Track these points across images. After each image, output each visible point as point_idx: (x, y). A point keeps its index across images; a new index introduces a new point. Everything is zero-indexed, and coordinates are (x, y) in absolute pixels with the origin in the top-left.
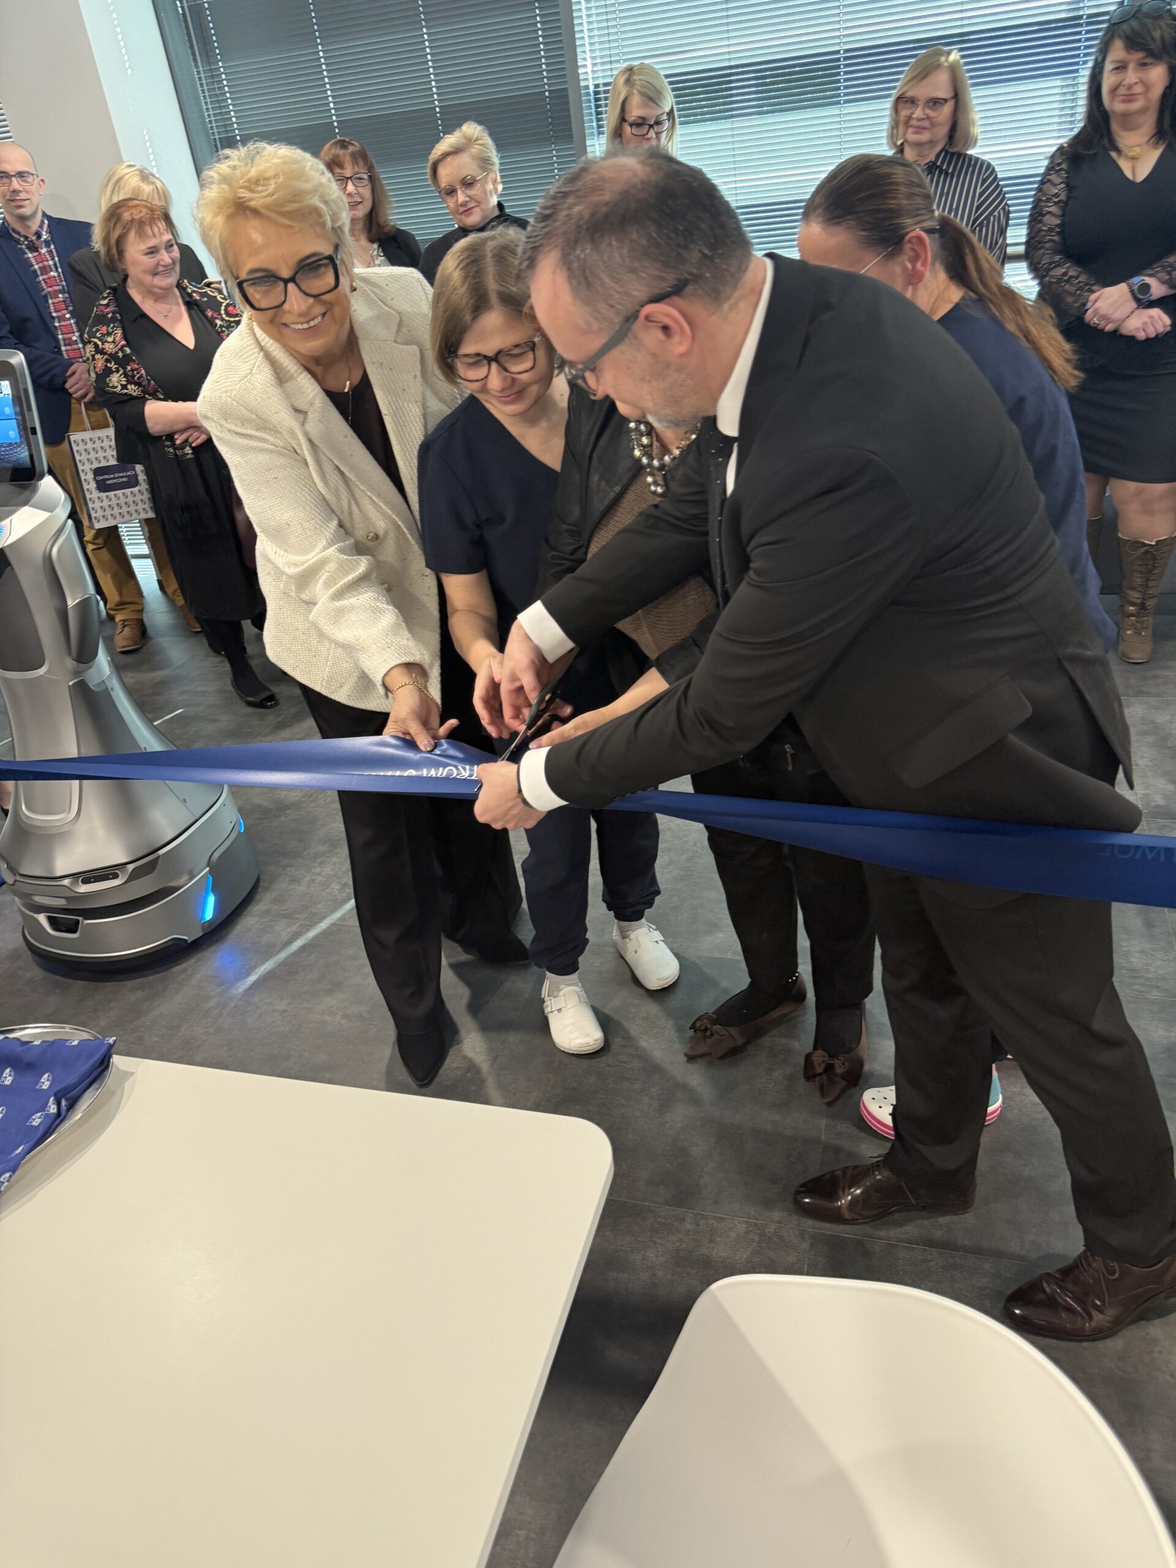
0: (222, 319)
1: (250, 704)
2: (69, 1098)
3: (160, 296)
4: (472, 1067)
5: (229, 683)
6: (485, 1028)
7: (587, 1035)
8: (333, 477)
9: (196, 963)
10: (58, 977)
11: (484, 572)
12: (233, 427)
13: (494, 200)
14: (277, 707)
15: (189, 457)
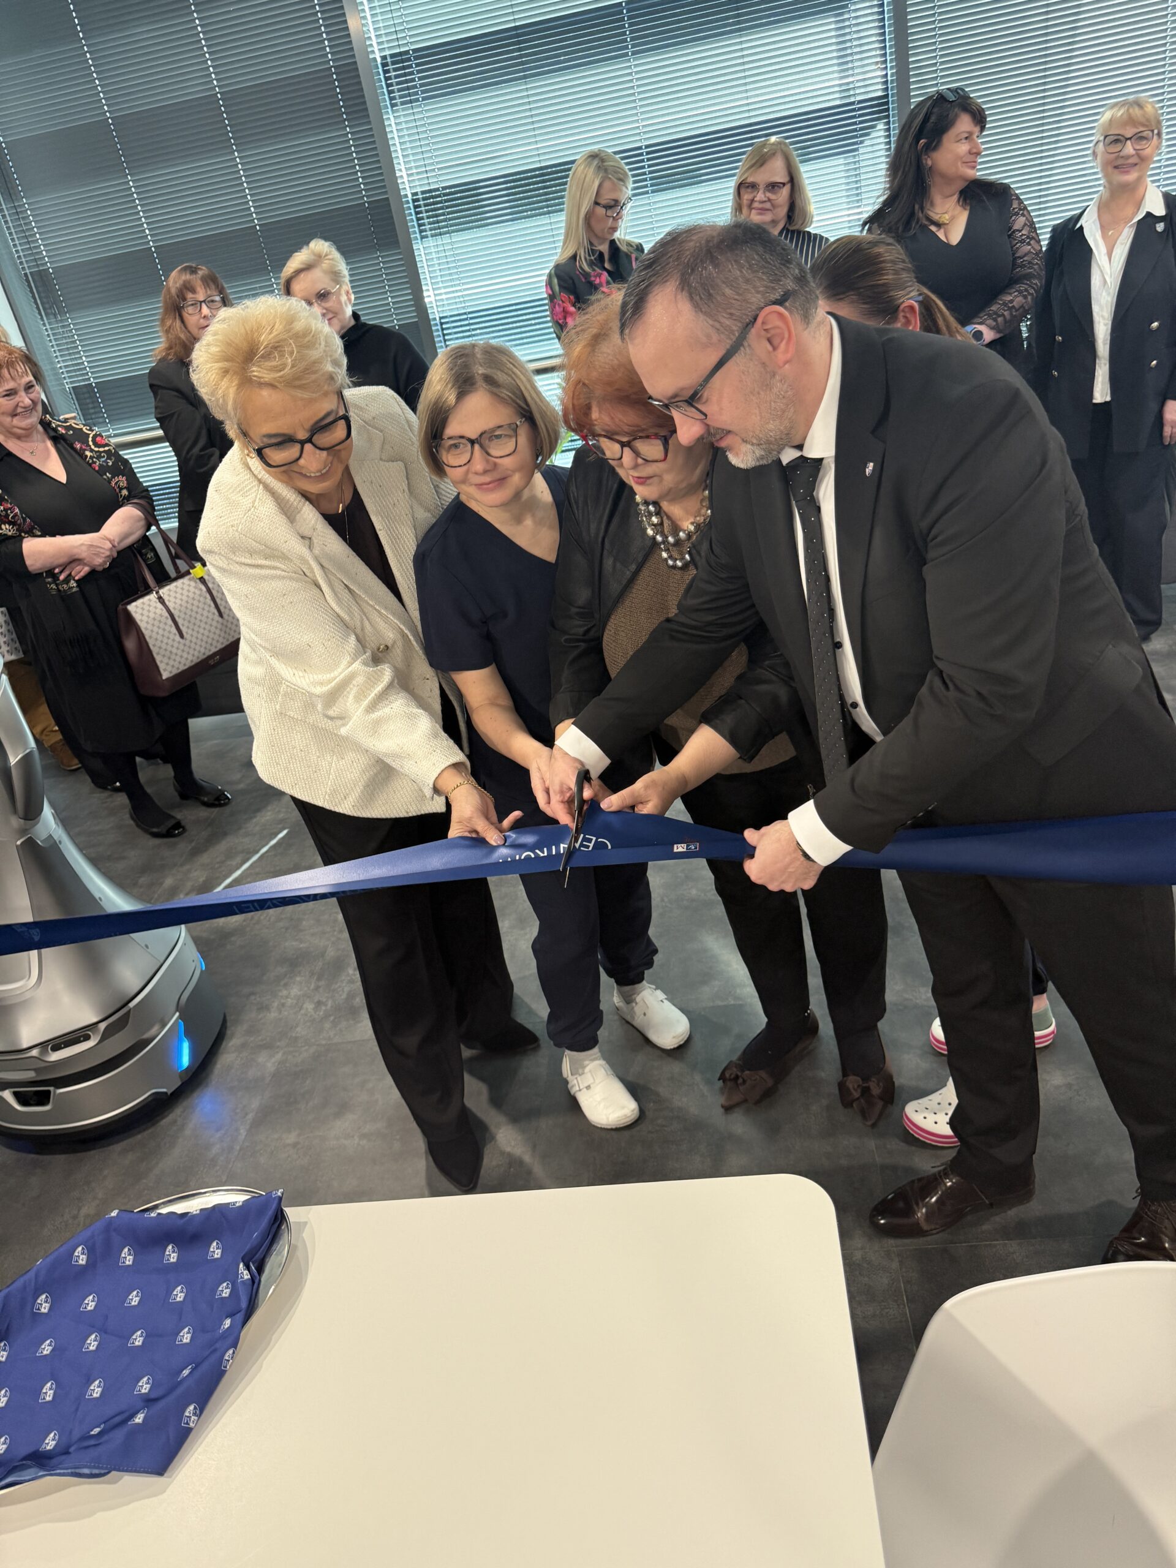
0: (92, 451)
1: (156, 835)
2: (257, 1261)
3: (23, 436)
4: (515, 1162)
5: (128, 816)
6: (517, 1117)
7: (623, 1108)
8: (346, 595)
9: (183, 1112)
10: (33, 1156)
11: (494, 665)
12: (243, 560)
13: (349, 311)
14: (186, 834)
15: (75, 590)
